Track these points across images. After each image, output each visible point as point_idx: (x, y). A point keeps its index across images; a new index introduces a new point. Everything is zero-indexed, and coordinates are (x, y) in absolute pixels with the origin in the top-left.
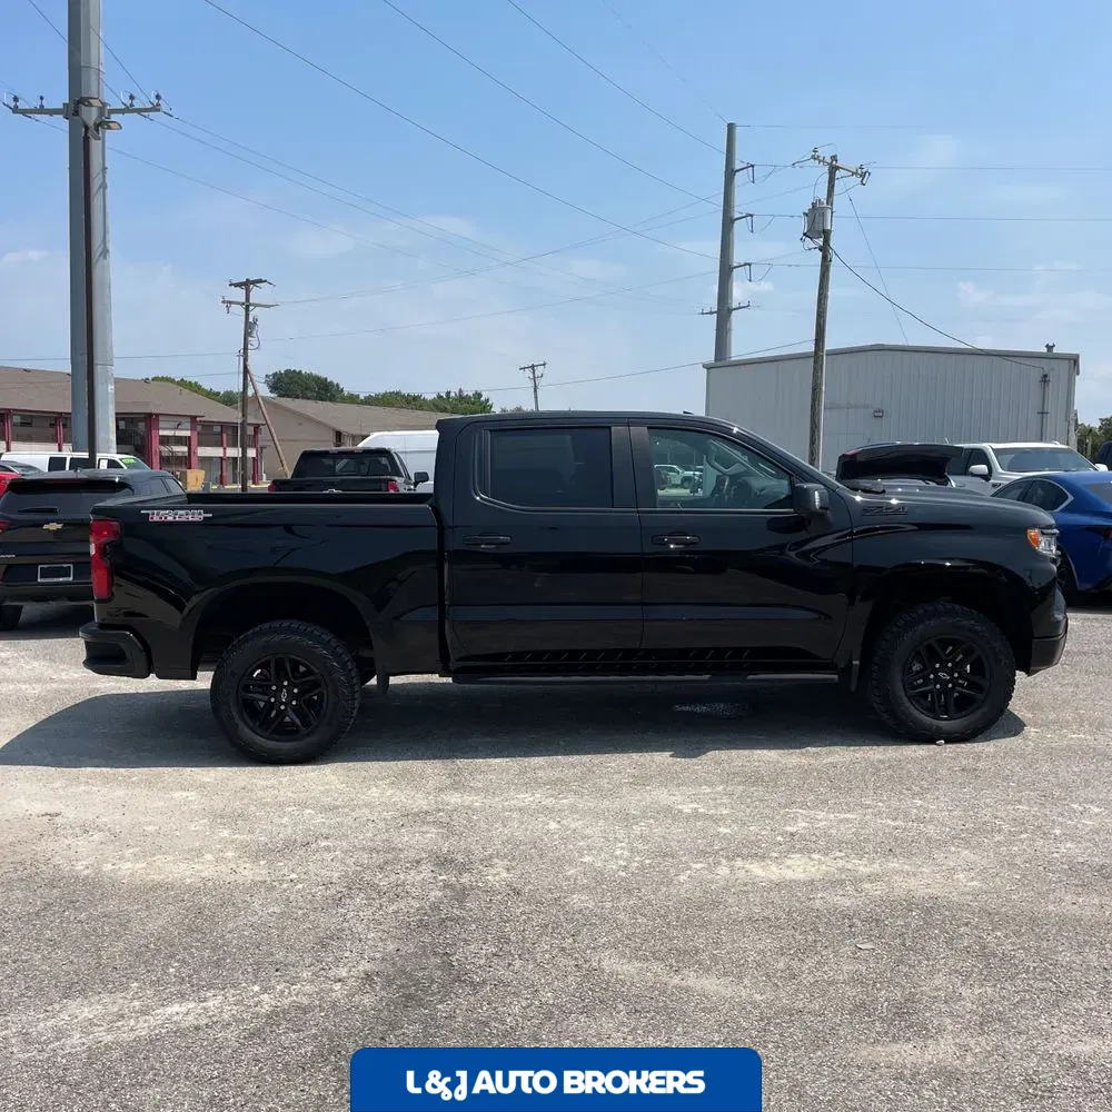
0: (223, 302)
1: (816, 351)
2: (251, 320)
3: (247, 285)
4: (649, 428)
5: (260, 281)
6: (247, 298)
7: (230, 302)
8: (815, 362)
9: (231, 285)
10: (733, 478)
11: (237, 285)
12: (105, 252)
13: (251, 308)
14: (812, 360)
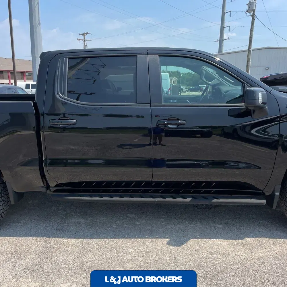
0: (78, 40)
1: (249, 49)
2: (85, 45)
3: (84, 34)
4: (160, 56)
5: (88, 33)
6: (84, 39)
7: (80, 40)
8: (248, 52)
9: (80, 35)
10: (213, 86)
11: (81, 34)
12: (39, 24)
13: (85, 41)
14: (247, 52)
